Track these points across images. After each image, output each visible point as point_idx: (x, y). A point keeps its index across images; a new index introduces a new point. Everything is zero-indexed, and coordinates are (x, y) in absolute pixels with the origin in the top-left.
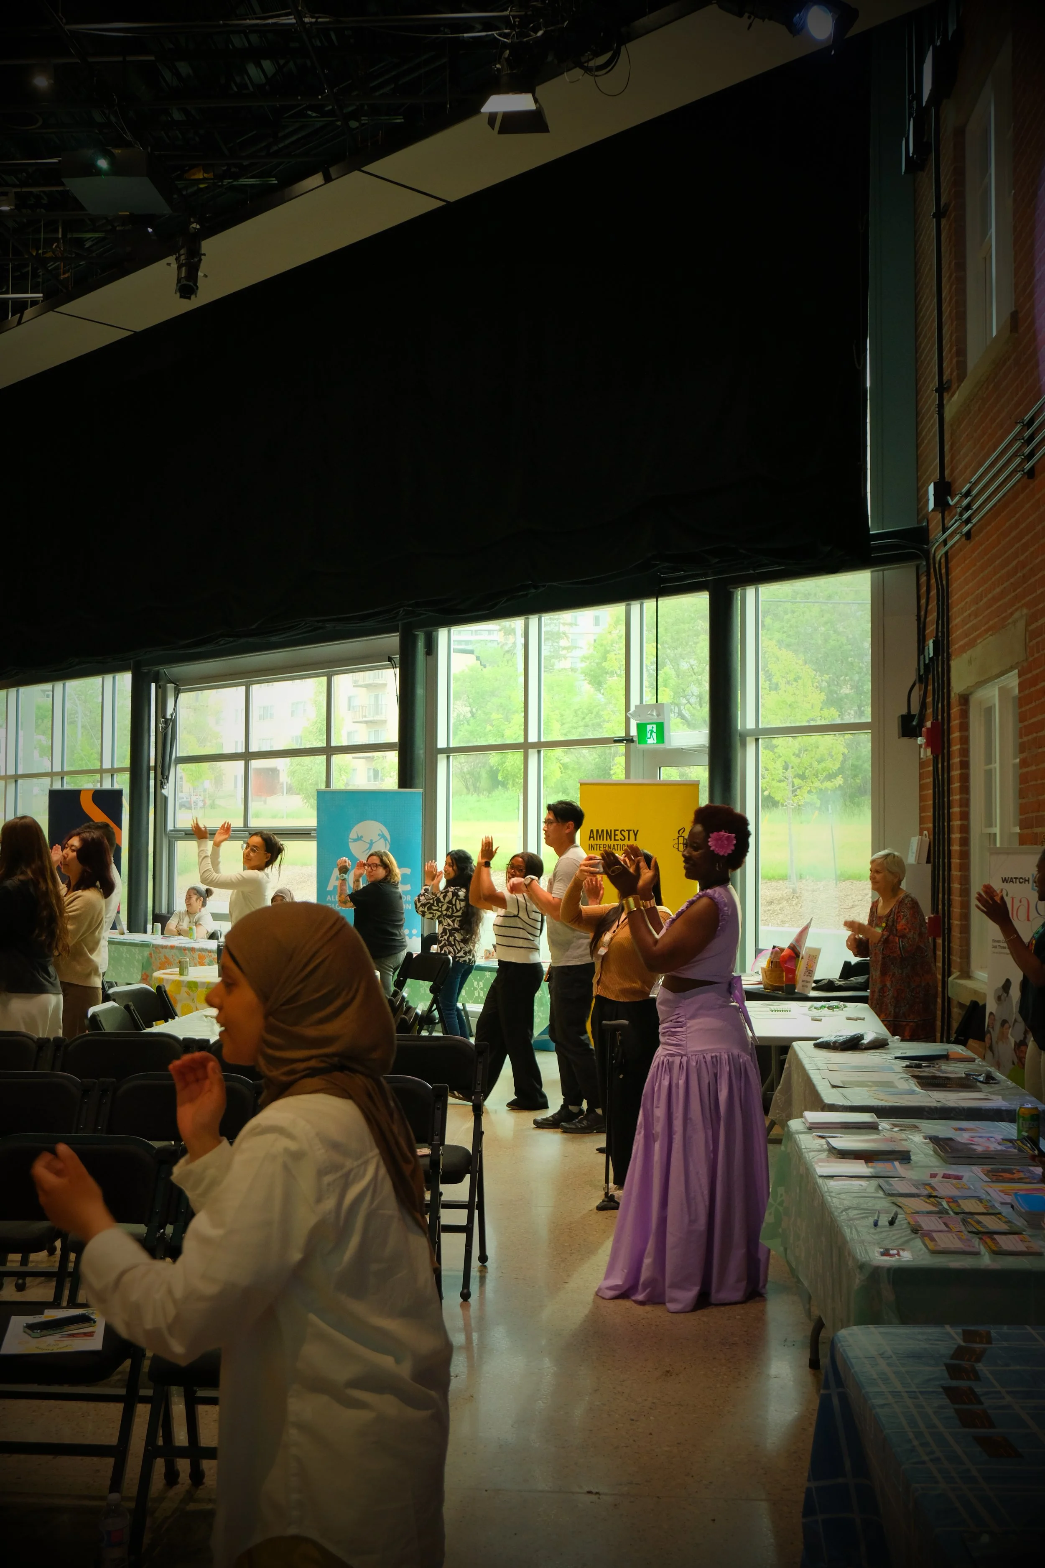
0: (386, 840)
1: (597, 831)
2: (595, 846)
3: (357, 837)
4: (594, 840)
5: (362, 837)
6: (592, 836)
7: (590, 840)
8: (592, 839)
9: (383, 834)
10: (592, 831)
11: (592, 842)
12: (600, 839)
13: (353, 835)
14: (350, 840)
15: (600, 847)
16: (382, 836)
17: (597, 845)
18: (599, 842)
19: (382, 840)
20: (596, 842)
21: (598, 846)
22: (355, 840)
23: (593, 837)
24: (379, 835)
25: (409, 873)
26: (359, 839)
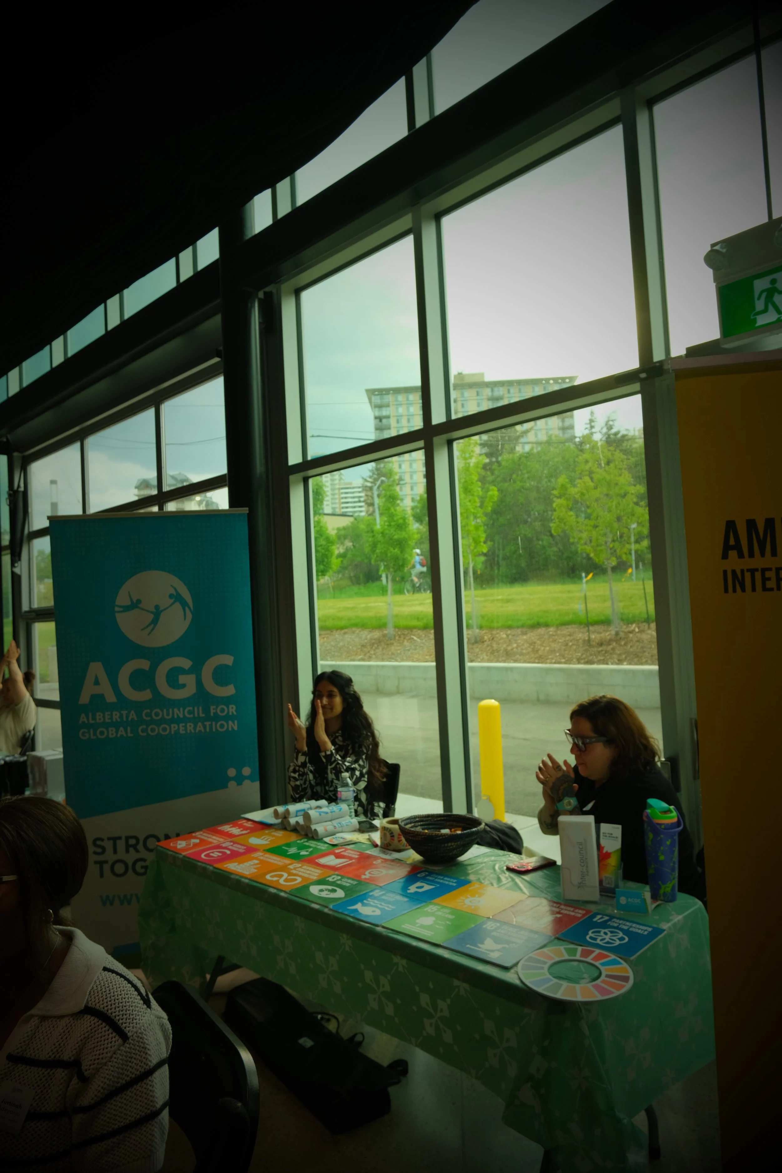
0: (184, 604)
1: (751, 524)
2: (748, 576)
3: (129, 603)
4: (741, 555)
5: (139, 601)
6: (732, 542)
7: (725, 556)
8: (733, 554)
9: (178, 594)
10: (731, 526)
11: (734, 562)
12: (763, 554)
13: (122, 599)
14: (117, 609)
15: (764, 580)
16: (177, 598)
17: (753, 571)
18: (758, 562)
19: (178, 605)
20: (748, 563)
21: (758, 575)
22: (126, 609)
23: (738, 547)
24: (171, 596)
25: (230, 663)
26: (135, 605)
